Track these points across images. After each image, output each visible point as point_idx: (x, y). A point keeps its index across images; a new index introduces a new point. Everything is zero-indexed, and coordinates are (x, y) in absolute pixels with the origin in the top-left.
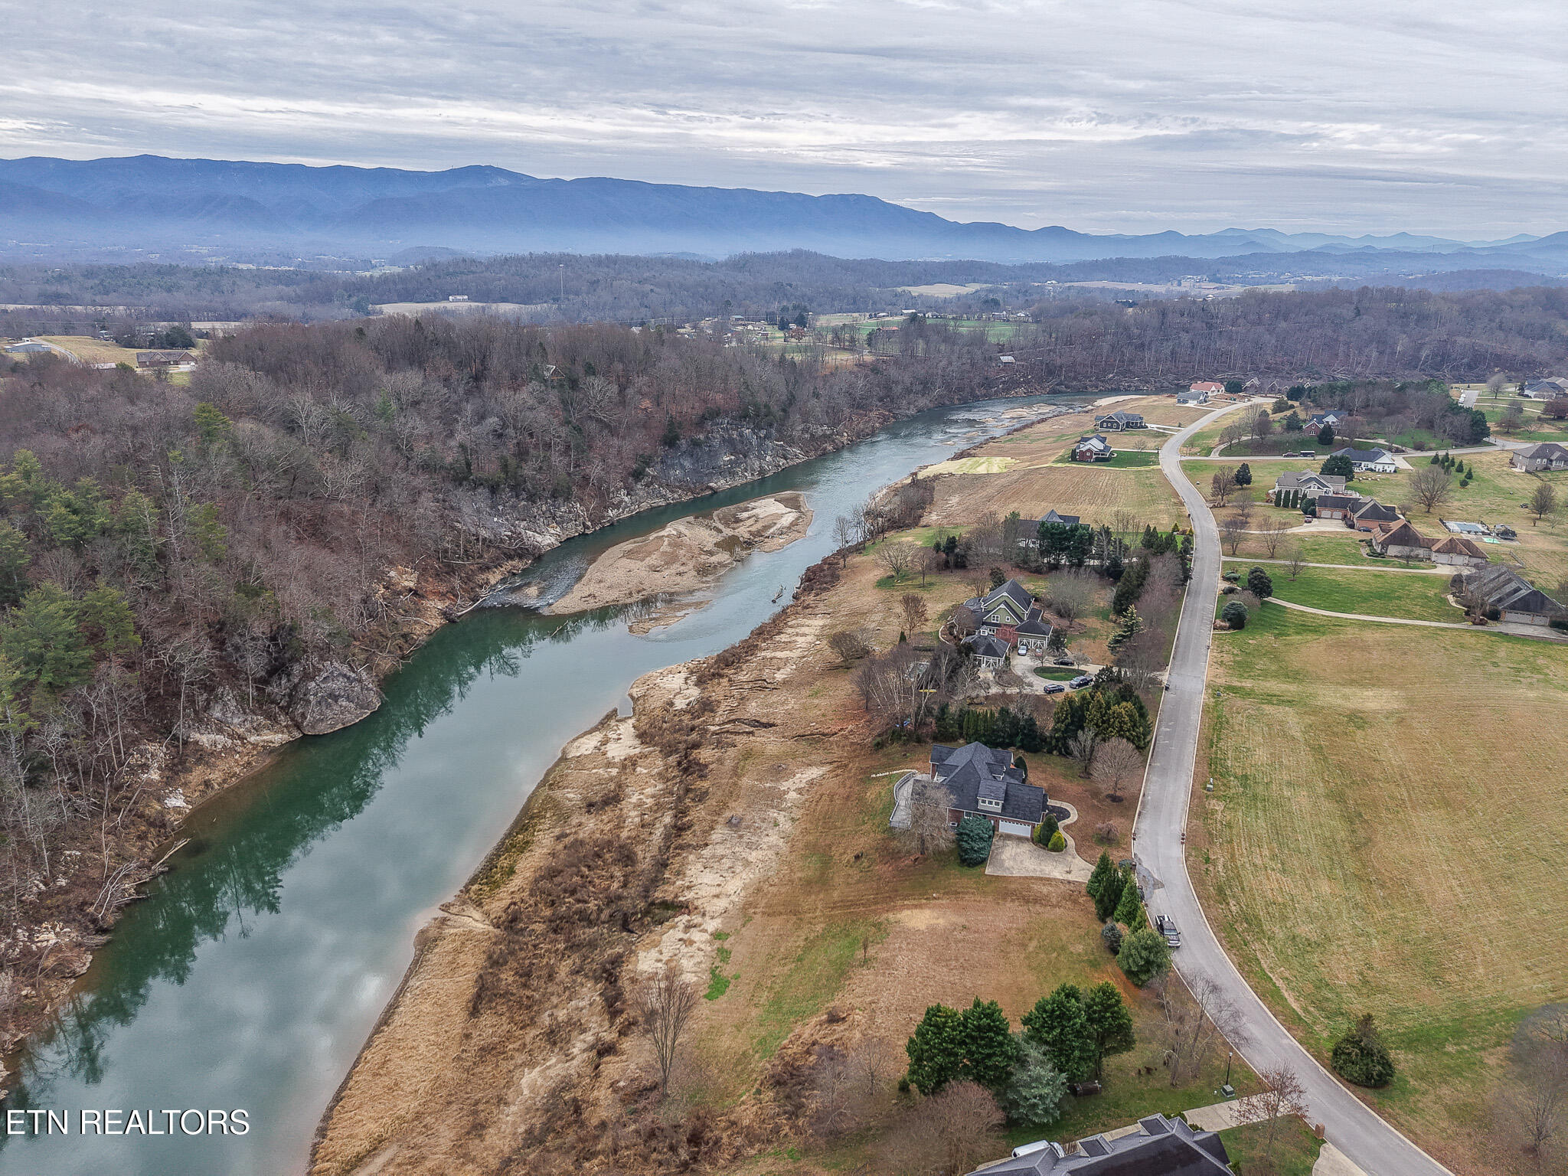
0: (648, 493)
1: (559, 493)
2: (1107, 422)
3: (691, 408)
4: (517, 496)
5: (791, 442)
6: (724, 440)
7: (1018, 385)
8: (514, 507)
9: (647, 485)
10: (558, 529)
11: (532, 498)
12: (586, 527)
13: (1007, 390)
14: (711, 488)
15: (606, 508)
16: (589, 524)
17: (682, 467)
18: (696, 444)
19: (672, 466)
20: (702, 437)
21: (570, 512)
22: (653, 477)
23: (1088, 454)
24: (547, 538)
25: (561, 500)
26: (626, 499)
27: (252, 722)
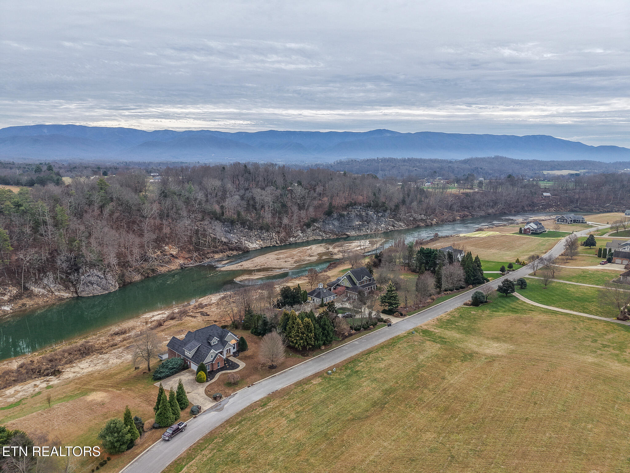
0: (313, 233)
1: (265, 228)
2: (561, 219)
3: (339, 201)
4: (244, 227)
5: (400, 220)
6: (357, 215)
7: (551, 206)
8: (241, 231)
9: (313, 230)
10: (262, 242)
11: (250, 228)
12: (277, 243)
13: (545, 209)
14: (347, 235)
15: (290, 237)
16: (278, 242)
17: (333, 224)
18: (342, 216)
19: (328, 224)
20: (345, 213)
21: (268, 236)
22: (317, 227)
23: (528, 230)
24: (253, 245)
25: (264, 231)
26: (301, 234)
27: (58, 287)
